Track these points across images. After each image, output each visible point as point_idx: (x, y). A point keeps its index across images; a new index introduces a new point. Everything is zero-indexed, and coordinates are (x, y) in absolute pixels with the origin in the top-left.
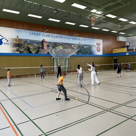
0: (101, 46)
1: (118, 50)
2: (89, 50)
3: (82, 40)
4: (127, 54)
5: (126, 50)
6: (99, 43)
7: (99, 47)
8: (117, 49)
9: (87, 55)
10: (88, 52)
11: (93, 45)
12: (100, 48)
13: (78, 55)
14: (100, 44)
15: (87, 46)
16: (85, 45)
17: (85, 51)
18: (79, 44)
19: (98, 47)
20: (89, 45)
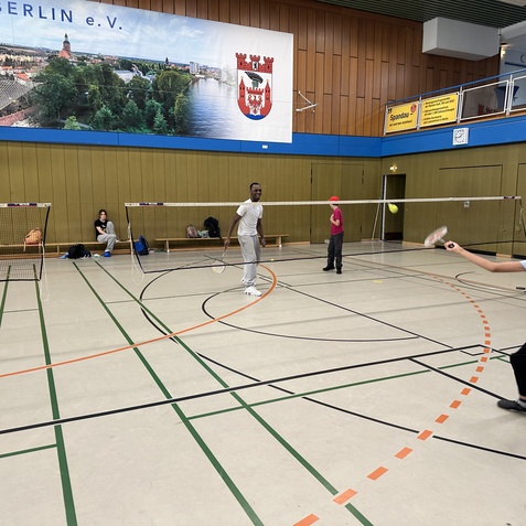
0: (281, 83)
1: (413, 108)
2: (167, 101)
3: (89, 21)
4: (461, 137)
5: (454, 105)
6: (263, 54)
7: (262, 86)
8: (406, 108)
9: (144, 135)
10: (159, 118)
11: (204, 71)
12: (268, 90)
13: (52, 135)
14: (269, 62)
15: (145, 70)
16: (126, 65)
17: (122, 103)
18: (60, 47)
19: (249, 83)
20: (163, 66)
